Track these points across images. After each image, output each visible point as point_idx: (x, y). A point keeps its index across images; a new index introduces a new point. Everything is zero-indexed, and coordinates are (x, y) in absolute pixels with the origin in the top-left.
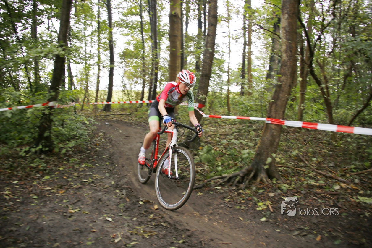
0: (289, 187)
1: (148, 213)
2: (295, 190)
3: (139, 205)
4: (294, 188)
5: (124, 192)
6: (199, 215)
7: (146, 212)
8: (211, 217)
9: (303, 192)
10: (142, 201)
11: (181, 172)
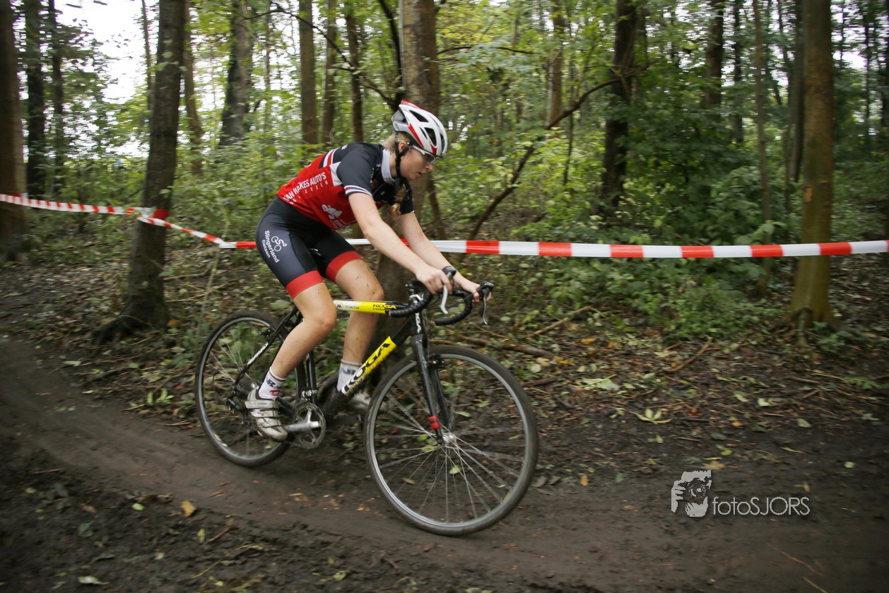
0: (454, 387)
1: (183, 529)
2: (469, 391)
3: (139, 516)
4: (467, 387)
5: (59, 488)
6: (306, 499)
7: (176, 527)
8: (341, 496)
9: (486, 391)
10: (134, 501)
11: (171, 397)
